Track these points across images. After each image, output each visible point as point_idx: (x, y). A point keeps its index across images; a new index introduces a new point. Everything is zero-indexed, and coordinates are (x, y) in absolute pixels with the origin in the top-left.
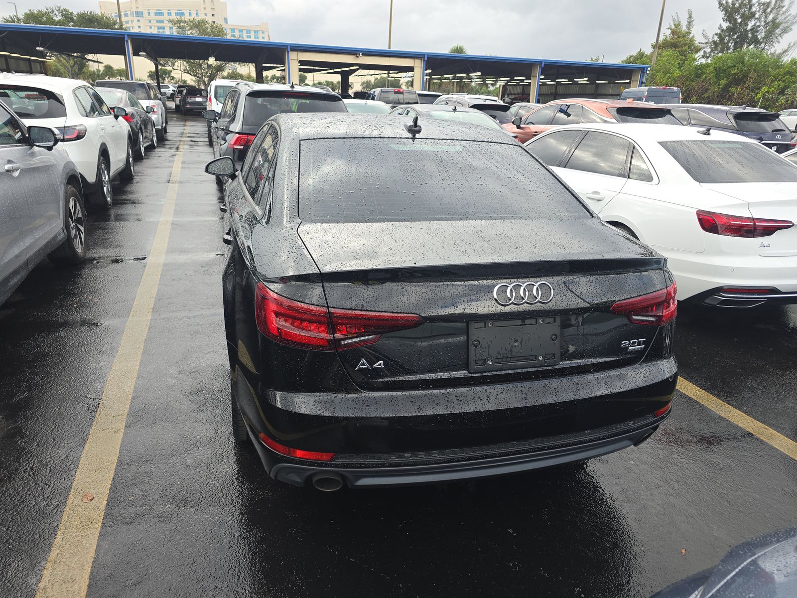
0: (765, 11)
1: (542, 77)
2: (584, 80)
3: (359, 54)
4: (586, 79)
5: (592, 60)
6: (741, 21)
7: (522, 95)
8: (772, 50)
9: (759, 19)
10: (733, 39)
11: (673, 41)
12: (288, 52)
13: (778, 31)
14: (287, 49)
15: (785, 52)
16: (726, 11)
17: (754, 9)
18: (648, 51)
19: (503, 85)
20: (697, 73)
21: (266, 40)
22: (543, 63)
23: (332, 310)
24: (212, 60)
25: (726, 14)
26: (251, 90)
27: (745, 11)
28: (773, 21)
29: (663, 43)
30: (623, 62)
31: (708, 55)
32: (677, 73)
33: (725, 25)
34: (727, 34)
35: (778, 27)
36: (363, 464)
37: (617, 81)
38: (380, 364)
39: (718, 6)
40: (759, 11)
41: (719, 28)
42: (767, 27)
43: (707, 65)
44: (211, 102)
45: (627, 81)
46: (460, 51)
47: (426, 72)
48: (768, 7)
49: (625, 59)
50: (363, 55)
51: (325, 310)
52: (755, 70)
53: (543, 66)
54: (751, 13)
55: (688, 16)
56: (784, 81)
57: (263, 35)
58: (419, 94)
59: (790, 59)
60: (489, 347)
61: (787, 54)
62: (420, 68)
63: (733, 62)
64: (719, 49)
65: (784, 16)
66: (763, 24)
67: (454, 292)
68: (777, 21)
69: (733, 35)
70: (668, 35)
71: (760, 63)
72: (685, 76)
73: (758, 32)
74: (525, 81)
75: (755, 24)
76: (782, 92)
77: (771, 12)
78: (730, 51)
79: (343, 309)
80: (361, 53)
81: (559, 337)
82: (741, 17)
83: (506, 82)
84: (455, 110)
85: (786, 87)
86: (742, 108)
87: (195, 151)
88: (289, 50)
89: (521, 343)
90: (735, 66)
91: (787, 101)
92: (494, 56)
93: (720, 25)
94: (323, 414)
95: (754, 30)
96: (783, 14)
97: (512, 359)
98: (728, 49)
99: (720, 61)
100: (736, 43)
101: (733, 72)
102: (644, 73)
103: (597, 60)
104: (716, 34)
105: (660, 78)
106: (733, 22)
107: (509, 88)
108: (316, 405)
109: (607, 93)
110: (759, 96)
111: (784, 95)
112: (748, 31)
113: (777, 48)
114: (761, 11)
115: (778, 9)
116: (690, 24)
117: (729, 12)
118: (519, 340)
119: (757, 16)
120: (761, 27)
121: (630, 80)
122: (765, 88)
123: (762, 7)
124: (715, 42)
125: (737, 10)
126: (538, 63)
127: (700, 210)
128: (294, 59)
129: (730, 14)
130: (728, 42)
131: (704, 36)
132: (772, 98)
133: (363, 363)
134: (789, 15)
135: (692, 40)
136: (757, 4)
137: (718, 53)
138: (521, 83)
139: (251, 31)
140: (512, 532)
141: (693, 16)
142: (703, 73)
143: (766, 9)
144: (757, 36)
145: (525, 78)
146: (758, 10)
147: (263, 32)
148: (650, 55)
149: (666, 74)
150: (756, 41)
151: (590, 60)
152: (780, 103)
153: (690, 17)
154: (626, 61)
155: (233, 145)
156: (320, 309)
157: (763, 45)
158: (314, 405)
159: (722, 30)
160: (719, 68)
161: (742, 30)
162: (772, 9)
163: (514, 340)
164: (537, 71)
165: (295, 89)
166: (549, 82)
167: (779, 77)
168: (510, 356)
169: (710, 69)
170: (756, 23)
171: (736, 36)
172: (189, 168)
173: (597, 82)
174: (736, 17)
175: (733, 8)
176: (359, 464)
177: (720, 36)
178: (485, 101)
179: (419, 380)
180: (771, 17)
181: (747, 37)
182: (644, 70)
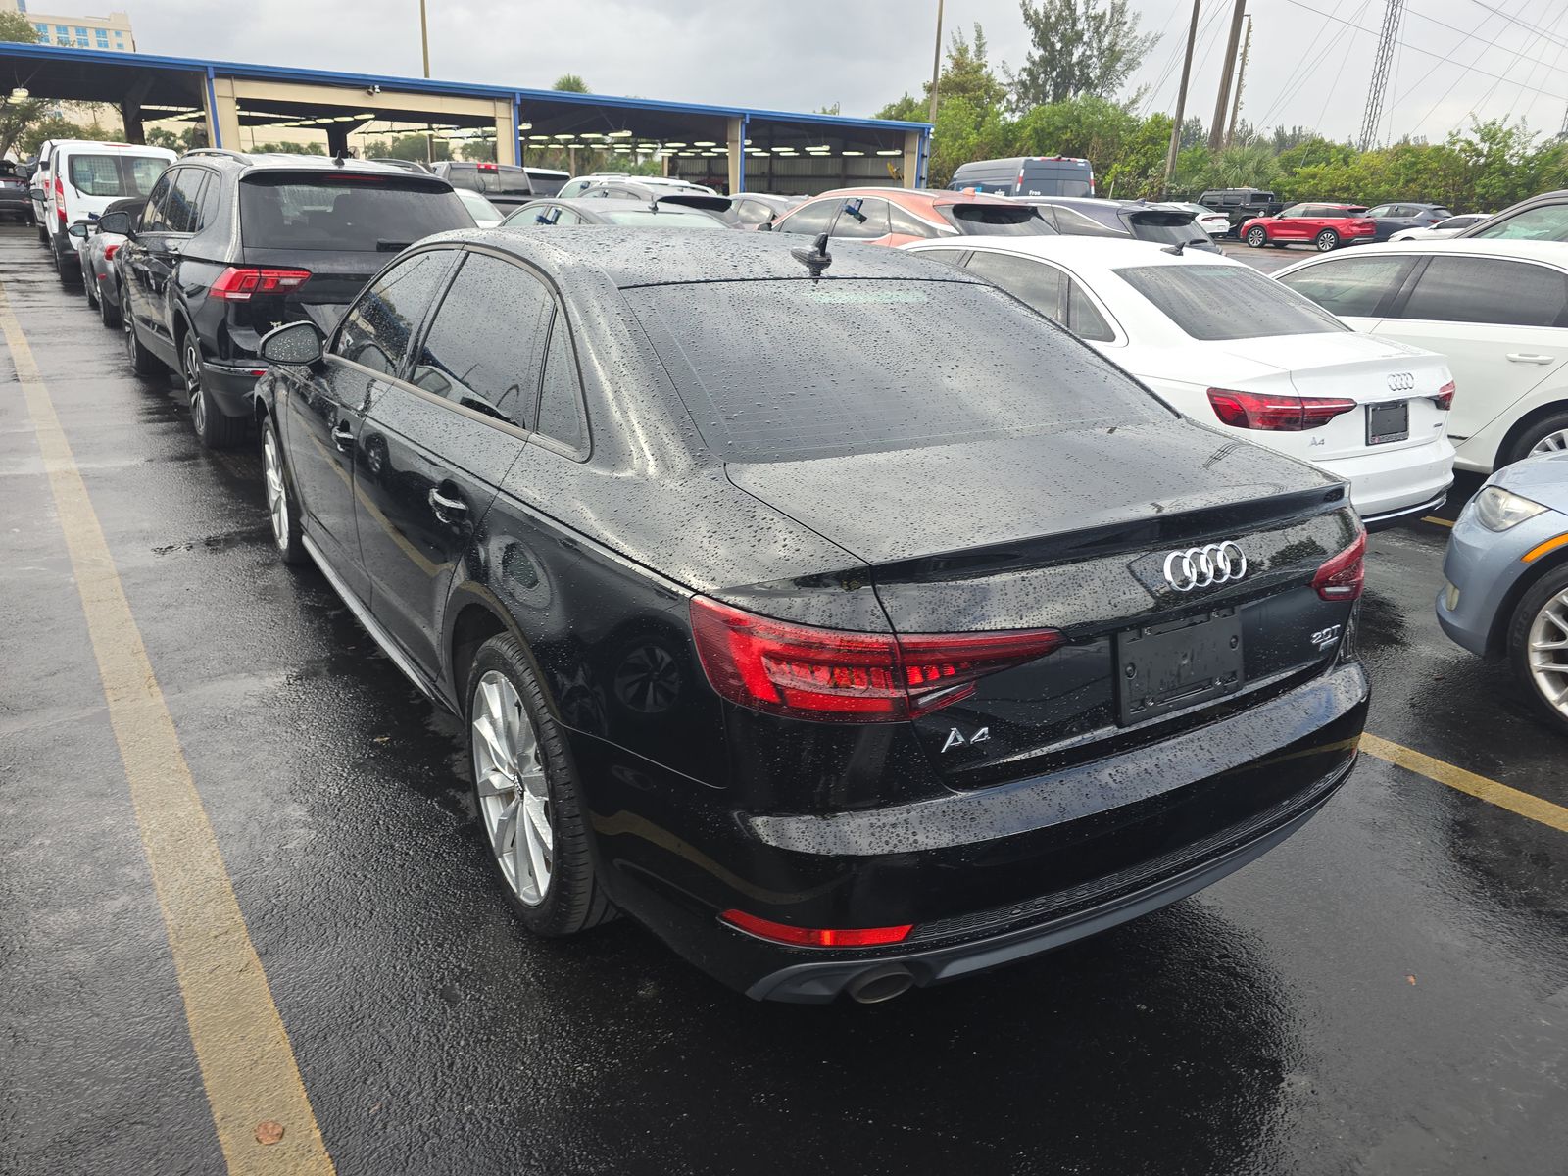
0: (1096, 31)
1: (748, 142)
2: (820, 150)
3: (374, 89)
4: (827, 148)
5: (825, 112)
6: (1062, 48)
7: (709, 178)
8: (1114, 100)
9: (1089, 44)
10: (1052, 78)
11: (958, 80)
12: (210, 80)
13: (1119, 66)
14: (207, 72)
15: (1133, 102)
16: (1037, 29)
17: (1079, 27)
18: (920, 97)
19: (670, 157)
20: (1006, 139)
21: (128, 50)
22: (748, 117)
23: (905, 639)
24: (20, 96)
25: (1036, 33)
26: (249, 168)
27: (1066, 30)
28: (1112, 47)
29: (943, 84)
30: (878, 116)
31: (1014, 107)
32: (973, 139)
33: (1038, 53)
34: (1041, 70)
35: (1119, 60)
36: (966, 935)
37: (879, 153)
38: (983, 735)
39: (1024, 19)
40: (1088, 30)
41: (1028, 59)
42: (1101, 59)
43: (1021, 126)
44: (62, 193)
45: (898, 152)
46: (575, 88)
47: (520, 128)
48: (1101, 24)
49: (881, 110)
50: (383, 89)
51: (890, 639)
52: (1098, 134)
53: (748, 121)
54: (1077, 33)
55: (975, 35)
56: (1145, 153)
57: (119, 41)
58: (529, 175)
59: (1150, 116)
60: (1148, 672)
61: (1136, 106)
62: (507, 120)
63: (1062, 120)
64: (1031, 96)
65: (1126, 41)
66: (1095, 53)
67: (1107, 578)
68: (1118, 48)
69: (1051, 72)
70: (950, 69)
71: (1105, 122)
72: (987, 144)
73: (1088, 66)
74: (713, 150)
75: (1083, 53)
76: (1143, 173)
77: (1106, 32)
78: (1049, 100)
79: (924, 633)
80: (377, 87)
81: (1240, 640)
82: (1061, 41)
83: (676, 151)
84: (655, 209)
85: (1148, 165)
86: (1138, 203)
87: (40, 304)
88: (211, 75)
89: (1191, 659)
90: (1067, 127)
91: (1153, 188)
92: (642, 98)
93: (1029, 53)
94: (896, 850)
95: (1083, 63)
96: (1124, 36)
97: (1180, 691)
98: (1045, 96)
99: (1042, 119)
100: (1057, 86)
101: (1065, 137)
102: (924, 138)
103: (833, 112)
104: (1024, 69)
105: (947, 147)
106: (1048, 48)
107: (680, 162)
108: (877, 835)
109: (864, 174)
110: (1109, 179)
111: (1147, 178)
112: (1073, 65)
113: (1120, 96)
114: (1091, 29)
115: (1117, 28)
116: (980, 50)
117: (1042, 29)
118: (1189, 654)
119: (1085, 39)
120: (1094, 59)
121: (902, 149)
122: (1116, 167)
123: (1092, 23)
124: (1023, 84)
125: (1054, 27)
126: (737, 115)
127: (1212, 388)
128: (224, 97)
129: (1042, 34)
130: (1045, 83)
131: (1006, 72)
132: (1129, 183)
133: (954, 738)
134: (1136, 37)
135: (989, 79)
136: (1084, 17)
137: (1029, 104)
138: (703, 154)
139: (88, 31)
140: (1144, 1008)
141: (984, 34)
142: (1016, 139)
143: (1099, 27)
144: (1088, 75)
145: (714, 144)
146: (1086, 27)
147: (118, 34)
148: (922, 105)
149: (956, 140)
150: (1086, 83)
151: (821, 111)
152: (1142, 191)
153: (979, 37)
154: (885, 115)
155: (226, 291)
156: (881, 639)
157: (1098, 90)
158: (873, 834)
159: (1033, 63)
160: (1043, 130)
161: (1064, 62)
162: (1108, 28)
163: (1181, 655)
164: (738, 131)
165: (344, 168)
166: (757, 152)
167: (1136, 146)
168: (1177, 685)
169: (1028, 132)
170: (1085, 50)
171: (1055, 73)
172: (49, 344)
173: (845, 153)
174: (1052, 40)
175: (1047, 23)
176: (958, 937)
177: (1030, 72)
178: (682, 191)
179: (1048, 754)
180: (1106, 42)
181: (1074, 75)
182: (924, 133)
